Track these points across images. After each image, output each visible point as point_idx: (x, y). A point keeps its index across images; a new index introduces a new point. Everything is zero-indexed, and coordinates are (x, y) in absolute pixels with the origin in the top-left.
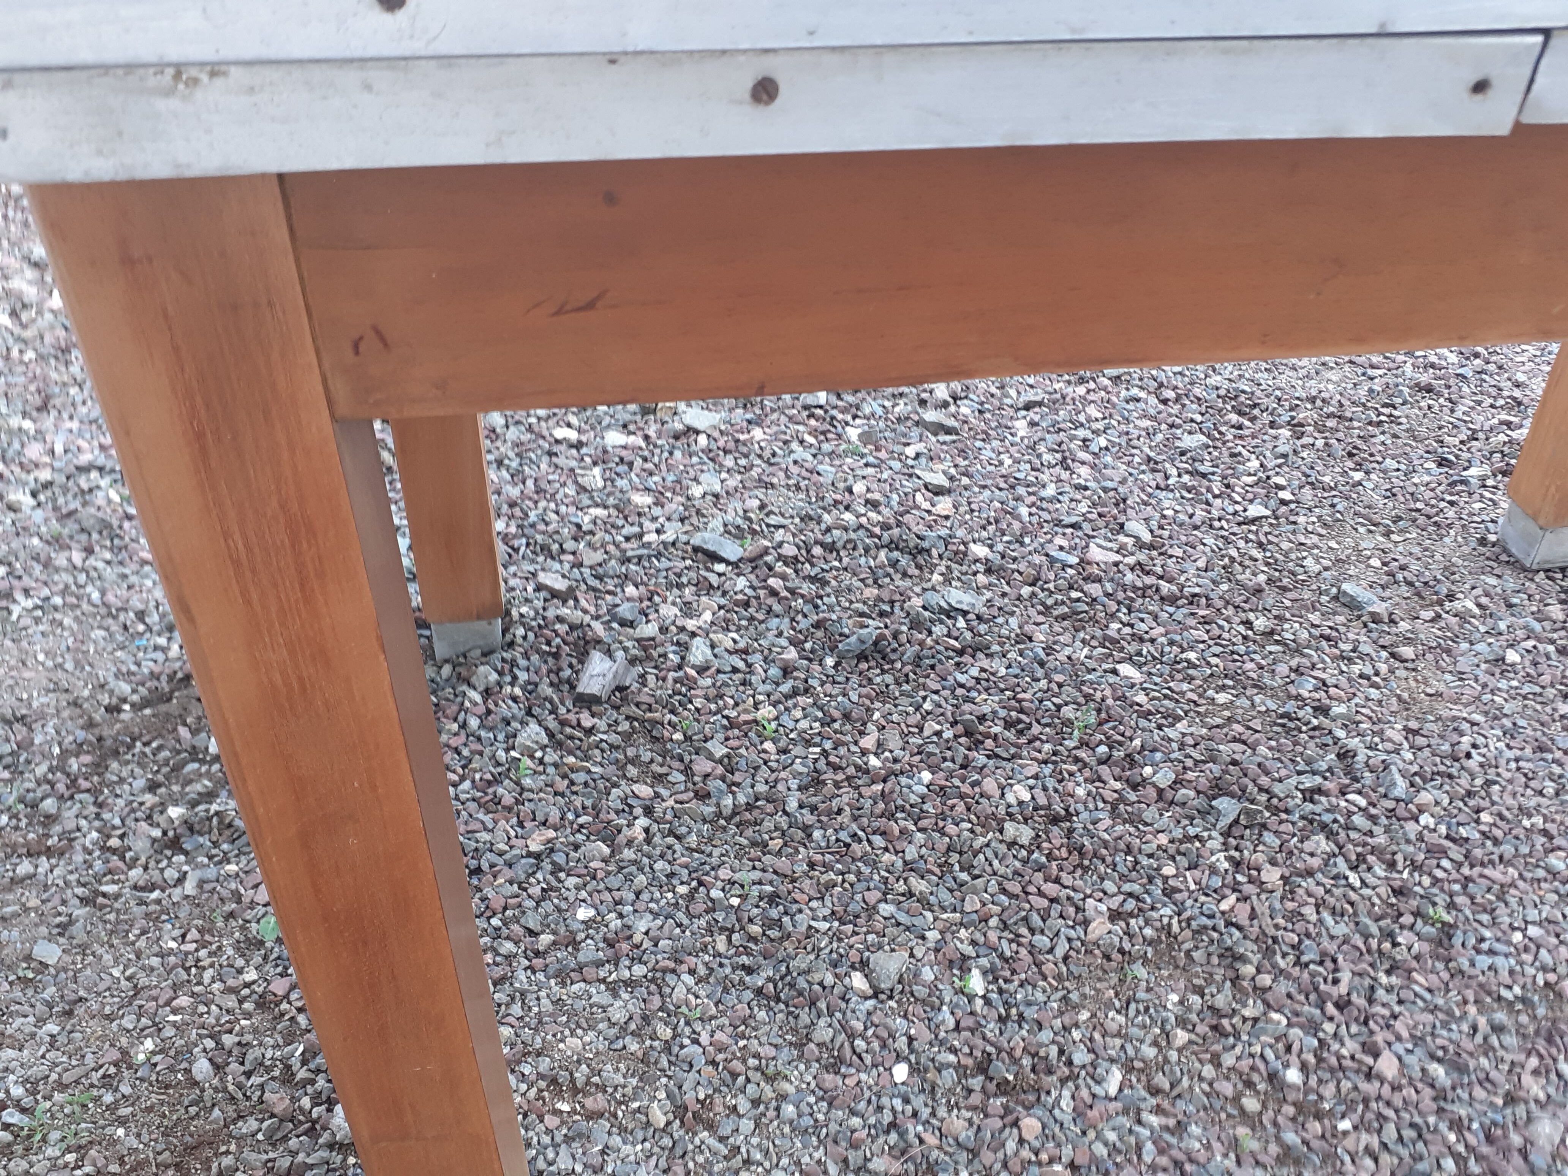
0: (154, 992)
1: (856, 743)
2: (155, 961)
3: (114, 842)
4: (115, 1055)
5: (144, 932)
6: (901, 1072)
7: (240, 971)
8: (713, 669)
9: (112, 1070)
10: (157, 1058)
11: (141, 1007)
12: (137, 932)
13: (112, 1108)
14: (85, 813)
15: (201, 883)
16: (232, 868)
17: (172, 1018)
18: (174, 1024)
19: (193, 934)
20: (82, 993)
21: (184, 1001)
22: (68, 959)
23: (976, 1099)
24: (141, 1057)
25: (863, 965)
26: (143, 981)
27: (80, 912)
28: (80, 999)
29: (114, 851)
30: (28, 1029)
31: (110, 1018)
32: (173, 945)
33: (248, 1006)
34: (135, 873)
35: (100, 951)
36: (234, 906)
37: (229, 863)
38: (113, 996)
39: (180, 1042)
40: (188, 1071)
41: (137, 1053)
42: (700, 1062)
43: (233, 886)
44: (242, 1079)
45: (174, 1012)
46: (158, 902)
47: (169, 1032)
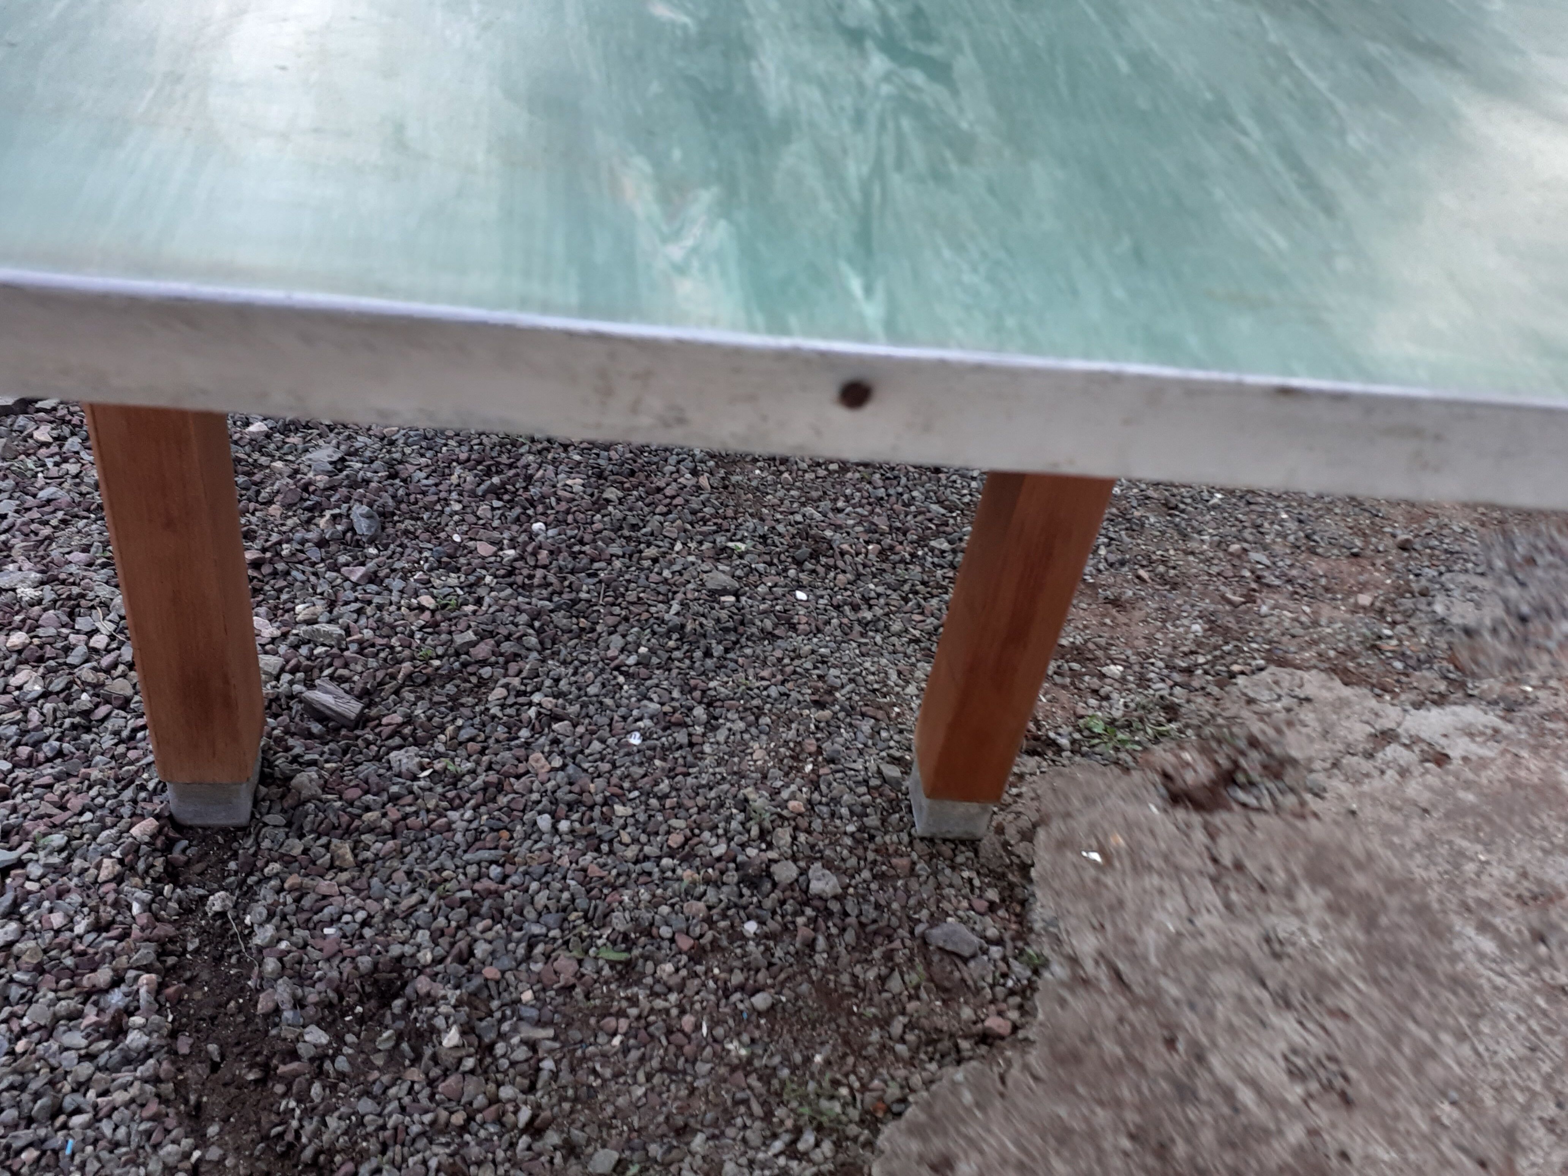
0: (672, 1049)
1: (484, 558)
2: (634, 1055)
3: (458, 1119)
4: (740, 1074)
5: (594, 1072)
6: (801, 595)
7: (658, 981)
8: (352, 624)
9: (754, 1076)
10: (746, 1038)
11: (686, 1061)
12: (592, 1078)
13: (794, 1068)
14: (398, 1158)
15: (539, 1023)
16: (527, 996)
17: (705, 1030)
18: (710, 1029)
19: (610, 1022)
20: (661, 1119)
21: (688, 1021)
22: (614, 1142)
23: (821, 570)
24: (743, 1052)
25: (715, 594)
26: (655, 1063)
27: (552, 1138)
28: (667, 1118)
29: (470, 1119)
30: (699, 1161)
31: (692, 1091)
32: (616, 1041)
33: (700, 969)
34: (506, 1092)
35: (609, 1110)
36: (578, 990)
37: (519, 1001)
38: (668, 1090)
39: (731, 1022)
40: (760, 1014)
41: (739, 1058)
42: (782, 689)
43: (552, 993)
44: (775, 969)
45: (698, 1027)
46: (557, 1062)
47: (719, 1031)
